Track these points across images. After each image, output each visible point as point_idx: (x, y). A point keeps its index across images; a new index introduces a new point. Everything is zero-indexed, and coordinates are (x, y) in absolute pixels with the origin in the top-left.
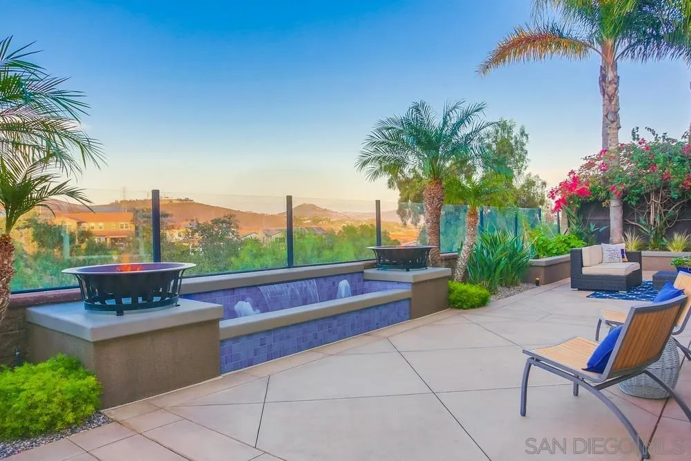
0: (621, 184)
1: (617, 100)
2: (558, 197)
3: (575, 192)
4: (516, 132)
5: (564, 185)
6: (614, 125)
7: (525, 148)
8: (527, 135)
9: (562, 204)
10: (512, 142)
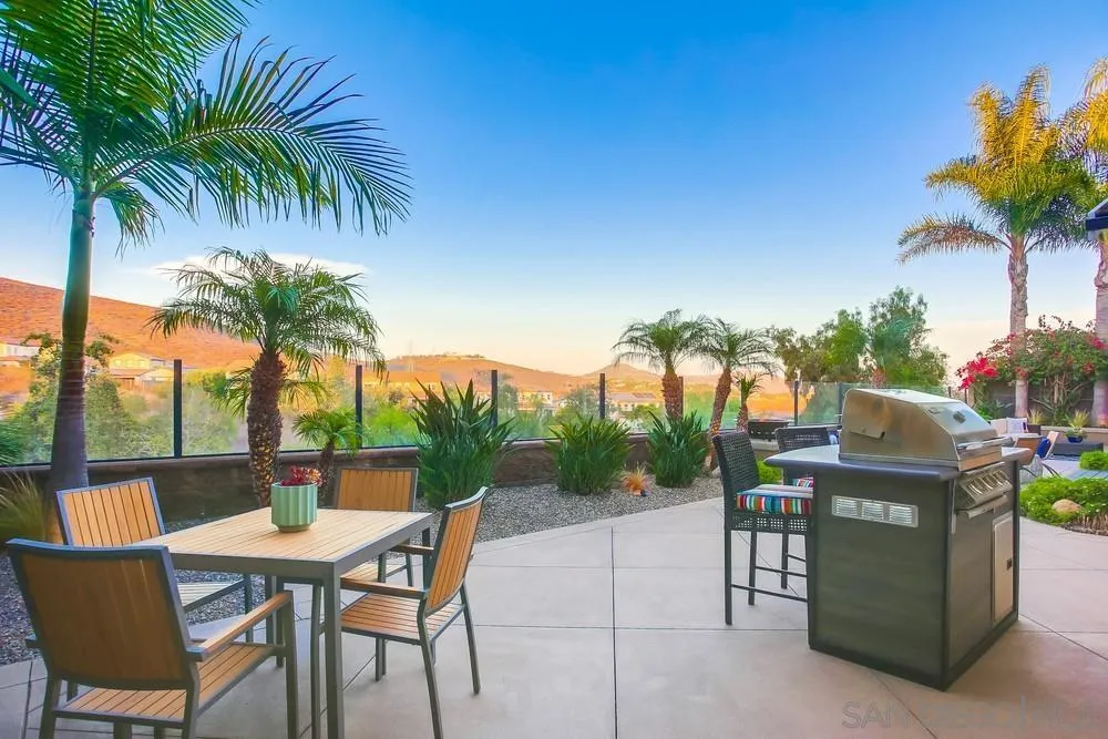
0: (1027, 366)
1: (1026, 291)
2: (965, 375)
3: (982, 372)
4: (913, 301)
5: (972, 366)
6: (1021, 313)
7: (923, 317)
8: (925, 305)
9: (970, 383)
10: (910, 311)
